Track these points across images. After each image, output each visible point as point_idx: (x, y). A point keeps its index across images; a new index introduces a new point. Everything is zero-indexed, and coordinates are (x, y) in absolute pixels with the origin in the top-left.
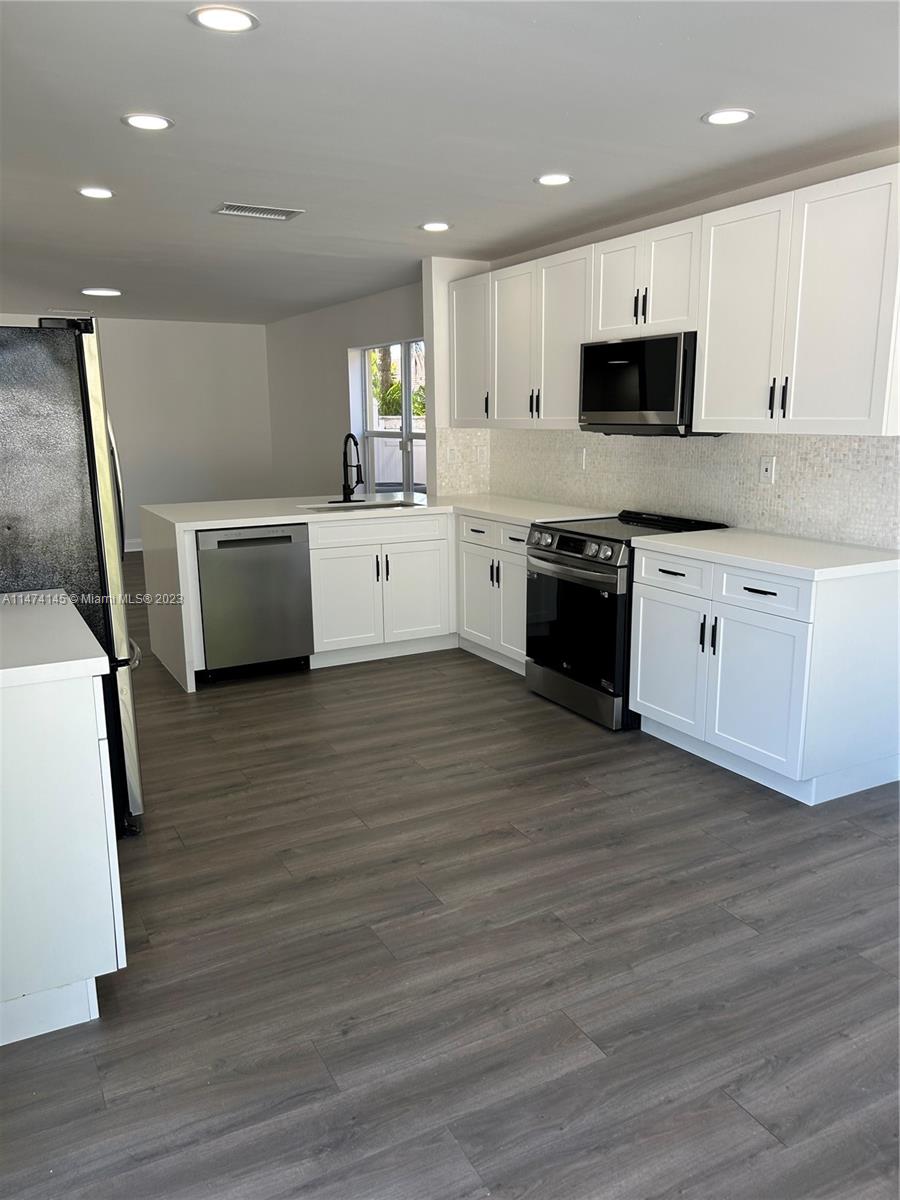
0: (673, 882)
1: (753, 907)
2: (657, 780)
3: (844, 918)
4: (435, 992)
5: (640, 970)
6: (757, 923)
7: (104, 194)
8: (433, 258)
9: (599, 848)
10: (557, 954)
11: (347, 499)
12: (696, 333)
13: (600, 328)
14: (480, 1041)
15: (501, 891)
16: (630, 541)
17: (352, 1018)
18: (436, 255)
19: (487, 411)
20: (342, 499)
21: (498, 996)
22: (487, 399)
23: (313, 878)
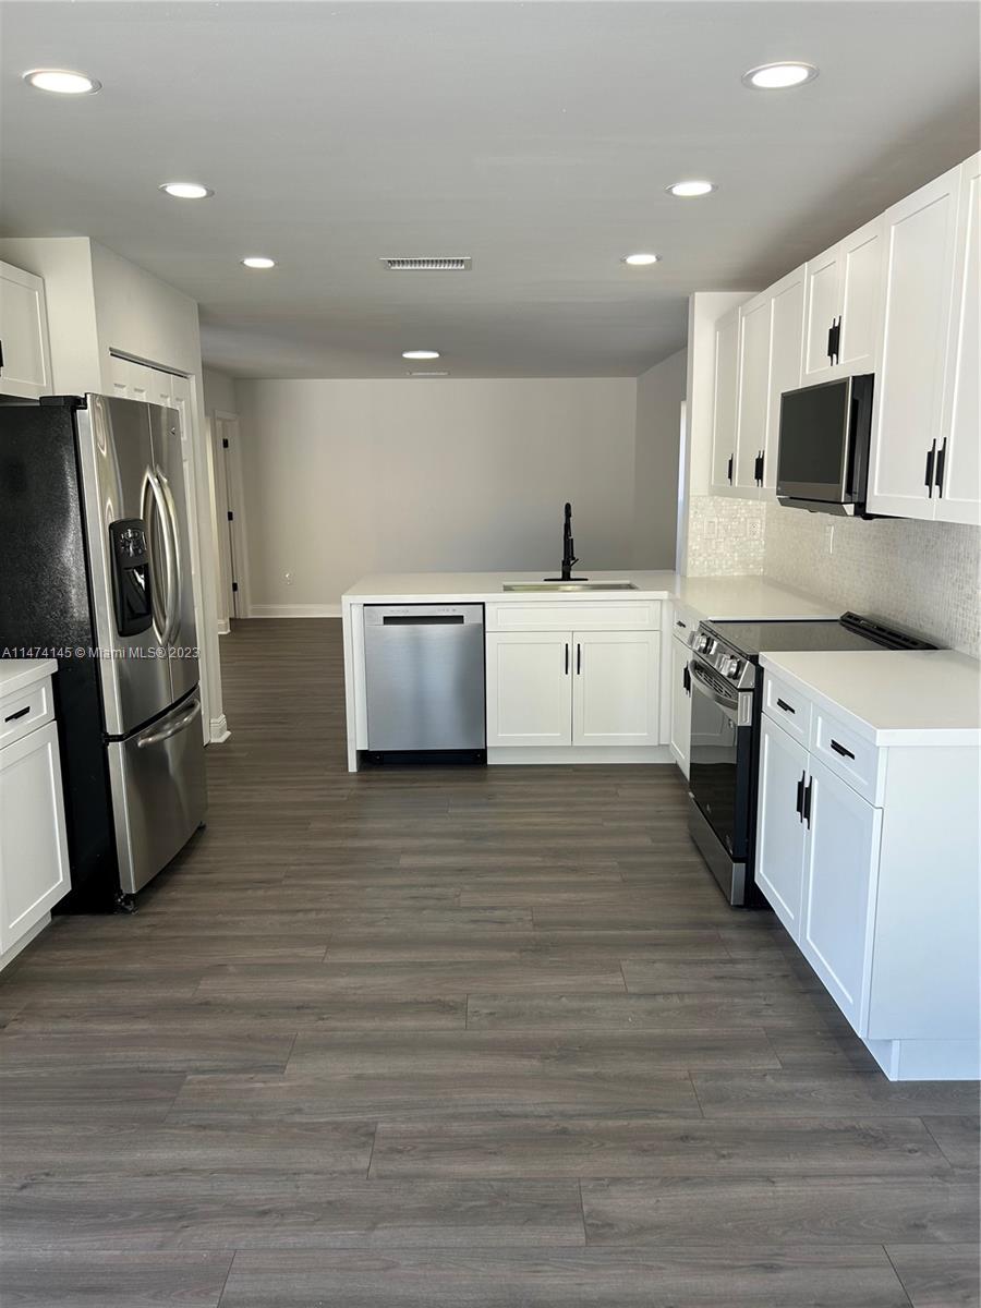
0: (564, 1131)
1: (623, 1204)
2: (715, 985)
3: (733, 1267)
4: (148, 1175)
5: (381, 1235)
6: (600, 1228)
7: (266, 263)
8: (696, 294)
9: (530, 1057)
10: (319, 1177)
11: (566, 577)
12: (873, 375)
13: (807, 372)
14: (117, 1253)
15: (359, 1077)
16: (757, 656)
17: (47, 1174)
18: (702, 289)
19: (730, 477)
20: (561, 577)
21: (198, 1205)
22: (731, 462)
23: (207, 1003)
